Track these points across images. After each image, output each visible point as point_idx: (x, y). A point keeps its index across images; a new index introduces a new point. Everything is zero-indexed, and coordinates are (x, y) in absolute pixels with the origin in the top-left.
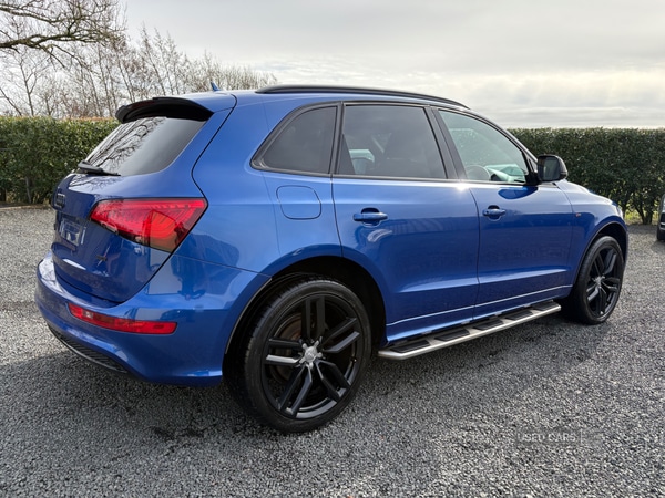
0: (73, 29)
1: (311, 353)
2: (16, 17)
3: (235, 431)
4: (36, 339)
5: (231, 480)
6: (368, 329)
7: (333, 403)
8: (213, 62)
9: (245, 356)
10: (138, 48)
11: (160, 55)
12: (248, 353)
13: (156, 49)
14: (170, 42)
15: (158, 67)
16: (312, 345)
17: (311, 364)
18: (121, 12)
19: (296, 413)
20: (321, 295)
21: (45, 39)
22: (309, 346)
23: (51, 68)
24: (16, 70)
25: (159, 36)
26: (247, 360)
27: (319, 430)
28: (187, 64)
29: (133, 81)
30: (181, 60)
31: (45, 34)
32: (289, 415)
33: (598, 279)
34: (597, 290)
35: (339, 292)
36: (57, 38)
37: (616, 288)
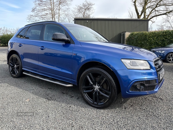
37: (108, 96)
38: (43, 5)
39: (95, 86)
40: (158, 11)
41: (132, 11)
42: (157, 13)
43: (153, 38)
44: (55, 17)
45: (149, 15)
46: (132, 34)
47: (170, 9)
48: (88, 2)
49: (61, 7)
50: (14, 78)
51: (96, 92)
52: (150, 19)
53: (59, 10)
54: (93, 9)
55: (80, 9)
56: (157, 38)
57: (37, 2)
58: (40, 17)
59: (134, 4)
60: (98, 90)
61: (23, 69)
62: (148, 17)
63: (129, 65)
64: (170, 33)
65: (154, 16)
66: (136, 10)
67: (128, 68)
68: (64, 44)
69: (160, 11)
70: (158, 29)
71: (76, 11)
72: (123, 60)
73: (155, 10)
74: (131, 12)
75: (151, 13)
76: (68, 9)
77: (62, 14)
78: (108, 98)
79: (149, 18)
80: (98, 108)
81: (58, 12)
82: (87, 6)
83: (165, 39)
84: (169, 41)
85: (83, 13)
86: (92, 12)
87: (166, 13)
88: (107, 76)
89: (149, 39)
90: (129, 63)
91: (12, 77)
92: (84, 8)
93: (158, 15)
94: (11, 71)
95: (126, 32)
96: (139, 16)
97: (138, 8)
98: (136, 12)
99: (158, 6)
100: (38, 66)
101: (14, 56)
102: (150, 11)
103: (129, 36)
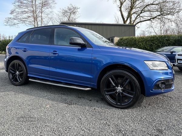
37: (132, 96)
38: (23, 7)
39: (117, 87)
40: (143, 17)
41: (118, 16)
42: (142, 19)
43: (142, 43)
44: (38, 20)
45: (134, 21)
46: (121, 39)
47: (155, 15)
48: (73, 6)
49: (43, 10)
50: (16, 86)
51: (119, 93)
52: (136, 24)
53: (42, 13)
54: (78, 13)
55: (65, 13)
56: (145, 43)
57: (17, 4)
58: (19, 20)
59: (119, 9)
60: (121, 91)
61: (28, 75)
62: (134, 22)
63: (151, 66)
64: (157, 38)
65: (139, 22)
66: (122, 16)
67: (151, 69)
68: (80, 48)
69: (145, 17)
70: (140, 34)
71: (61, 14)
72: (146, 62)
73: (140, 16)
74: (117, 18)
75: (136, 19)
76: (51, 12)
77: (45, 17)
78: (132, 98)
79: (134, 24)
80: (121, 108)
81: (40, 15)
82: (73, 10)
83: (153, 44)
84: (156, 46)
85: (68, 17)
86: (77, 16)
87: (151, 19)
88: (131, 77)
89: (139, 44)
90: (151, 64)
91: (13, 86)
92: (69, 12)
93: (143, 21)
94: (11, 78)
95: (114, 37)
96: (125, 22)
97: (123, 13)
98: (122, 17)
99: (142, 12)
100: (49, 71)
101: (16, 61)
102: (136, 17)
103: (118, 41)
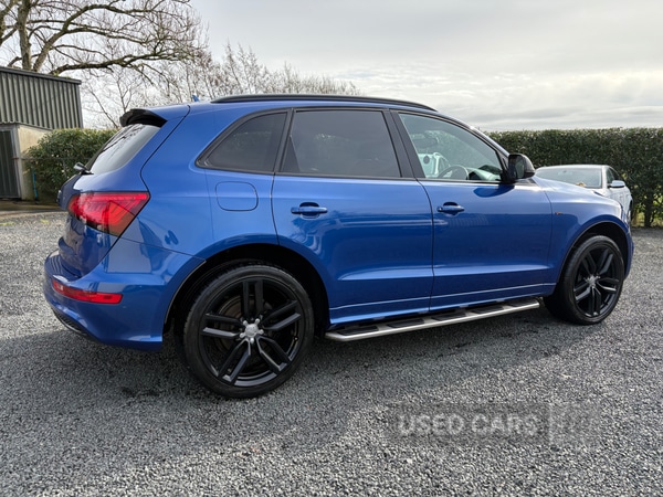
0: (158, 50)
1: (252, 330)
2: (111, 40)
3: (188, 394)
4: (44, 319)
5: (163, 429)
6: (310, 311)
7: (273, 375)
8: (293, 72)
9: (183, 327)
10: (222, 63)
11: (242, 69)
12: (187, 325)
13: (239, 63)
14: (252, 55)
15: (240, 79)
16: (253, 322)
17: (252, 340)
18: (204, 30)
19: (234, 381)
20: (259, 278)
21: (135, 59)
22: (250, 323)
23: (143, 86)
24: (114, 87)
25: (242, 51)
26: (186, 330)
27: (258, 398)
28: (267, 76)
29: (216, 94)
30: (261, 72)
31: (135, 54)
32: (226, 382)
33: (592, 279)
34: (588, 290)
35: (277, 276)
36: (145, 57)
